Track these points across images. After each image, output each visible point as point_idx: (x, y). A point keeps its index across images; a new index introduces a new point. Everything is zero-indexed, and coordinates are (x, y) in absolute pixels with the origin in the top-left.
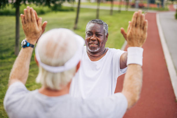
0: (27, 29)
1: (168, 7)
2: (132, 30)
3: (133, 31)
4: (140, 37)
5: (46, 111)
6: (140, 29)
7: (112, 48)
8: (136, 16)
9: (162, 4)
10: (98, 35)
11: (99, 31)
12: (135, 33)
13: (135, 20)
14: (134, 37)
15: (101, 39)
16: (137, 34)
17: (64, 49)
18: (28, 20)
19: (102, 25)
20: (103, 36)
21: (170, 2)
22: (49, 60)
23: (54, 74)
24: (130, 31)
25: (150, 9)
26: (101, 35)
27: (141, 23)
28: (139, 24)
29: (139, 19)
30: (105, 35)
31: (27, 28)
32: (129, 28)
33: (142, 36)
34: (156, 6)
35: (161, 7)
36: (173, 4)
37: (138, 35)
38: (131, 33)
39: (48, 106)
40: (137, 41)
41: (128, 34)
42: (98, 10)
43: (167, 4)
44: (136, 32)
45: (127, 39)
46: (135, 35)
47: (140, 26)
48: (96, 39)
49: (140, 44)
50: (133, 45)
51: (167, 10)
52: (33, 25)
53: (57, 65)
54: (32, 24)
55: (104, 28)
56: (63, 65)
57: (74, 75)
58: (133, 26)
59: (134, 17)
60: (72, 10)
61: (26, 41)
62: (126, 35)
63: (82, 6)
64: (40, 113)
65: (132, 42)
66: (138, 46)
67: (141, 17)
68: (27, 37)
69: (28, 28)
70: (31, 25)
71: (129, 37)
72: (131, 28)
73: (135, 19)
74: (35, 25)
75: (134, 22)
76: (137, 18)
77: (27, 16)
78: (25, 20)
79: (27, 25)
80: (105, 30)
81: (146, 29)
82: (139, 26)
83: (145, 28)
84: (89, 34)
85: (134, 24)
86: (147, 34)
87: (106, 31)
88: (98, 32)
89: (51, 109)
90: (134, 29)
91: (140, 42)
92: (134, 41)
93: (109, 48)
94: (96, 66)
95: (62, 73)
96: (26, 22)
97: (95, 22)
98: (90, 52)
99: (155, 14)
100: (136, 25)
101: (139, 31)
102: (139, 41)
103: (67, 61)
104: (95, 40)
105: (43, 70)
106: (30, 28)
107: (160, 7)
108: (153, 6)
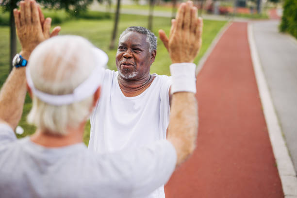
0: (24, 36)
1: (268, 13)
2: (177, 34)
3: (178, 36)
4: (190, 46)
5: (42, 172)
6: (190, 32)
7: (162, 75)
8: (183, 11)
9: (258, 8)
10: (135, 49)
11: (138, 43)
12: (181, 38)
13: (182, 18)
14: (180, 45)
15: (140, 56)
16: (185, 42)
17: (72, 67)
18: (26, 20)
19: (144, 35)
20: (144, 52)
21: (271, 5)
22: (47, 85)
23: (57, 106)
24: (173, 35)
25: (239, 15)
26: (141, 51)
27: (191, 22)
28: (189, 24)
29: (188, 14)
30: (148, 51)
31: (23, 33)
32: (173, 31)
33: (193, 45)
34: (247, 11)
35: (257, 13)
36: (275, 8)
37: (187, 43)
38: (175, 38)
39: (47, 164)
40: (185, 53)
41: (171, 41)
42: (150, 18)
43: (266, 8)
44: (183, 37)
45: (170, 50)
46: (182, 43)
47: (190, 27)
48: (132, 56)
49: (191, 57)
50: (178, 60)
51: (266, 18)
52: (34, 29)
53: (61, 93)
54: (32, 27)
55: (148, 40)
56: (71, 92)
57: (91, 110)
58: (178, 27)
59: (181, 12)
60: (107, 17)
61: (20, 57)
62: (167, 41)
63: (123, 10)
64: (33, 174)
65: (178, 55)
66: (187, 62)
67: (192, 12)
68: (23, 50)
69: (25, 34)
70: (30, 29)
71: (172, 45)
72: (175, 31)
73: (182, 15)
74: (37, 29)
75: (179, 20)
76: (184, 14)
77: (25, 13)
78: (21, 20)
79: (24, 29)
80: (150, 43)
81: (199, 32)
82: (187, 26)
83: (197, 31)
84: (122, 48)
85: (180, 24)
86: (201, 40)
87: (151, 45)
88: (136, 45)
89: (51, 169)
90: (180, 33)
91: (190, 54)
92: (181, 53)
93: (157, 75)
94: (134, 104)
95: (70, 106)
96: (23, 23)
97: (133, 29)
98: (123, 78)
99: (246, 25)
100: (183, 26)
101: (188, 36)
102: (188, 52)
103: (78, 85)
104: (130, 58)
105: (39, 101)
106: (28, 33)
107: (255, 13)
108: (242, 11)
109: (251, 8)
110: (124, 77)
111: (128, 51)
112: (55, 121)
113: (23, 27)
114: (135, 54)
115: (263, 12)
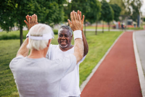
1: (143, 27)
9: (138, 25)
10: (66, 36)
19: (68, 30)
30: (71, 36)
42: (85, 32)
48: (65, 39)
55: (70, 31)
56: (42, 36)
84: (60, 36)
87: (71, 33)
88: (66, 34)
99: (132, 33)
109: (135, 25)
110: (62, 47)
111: (64, 37)
112: (36, 45)
113: (31, 24)
114: (66, 38)
115: (140, 26)
